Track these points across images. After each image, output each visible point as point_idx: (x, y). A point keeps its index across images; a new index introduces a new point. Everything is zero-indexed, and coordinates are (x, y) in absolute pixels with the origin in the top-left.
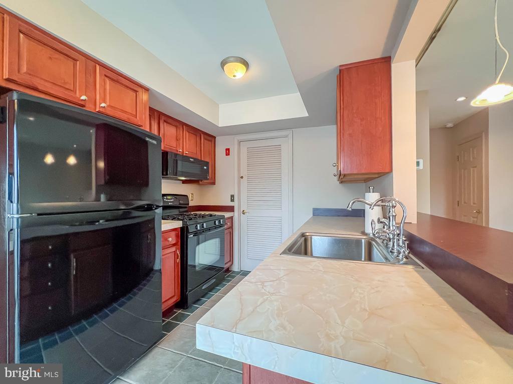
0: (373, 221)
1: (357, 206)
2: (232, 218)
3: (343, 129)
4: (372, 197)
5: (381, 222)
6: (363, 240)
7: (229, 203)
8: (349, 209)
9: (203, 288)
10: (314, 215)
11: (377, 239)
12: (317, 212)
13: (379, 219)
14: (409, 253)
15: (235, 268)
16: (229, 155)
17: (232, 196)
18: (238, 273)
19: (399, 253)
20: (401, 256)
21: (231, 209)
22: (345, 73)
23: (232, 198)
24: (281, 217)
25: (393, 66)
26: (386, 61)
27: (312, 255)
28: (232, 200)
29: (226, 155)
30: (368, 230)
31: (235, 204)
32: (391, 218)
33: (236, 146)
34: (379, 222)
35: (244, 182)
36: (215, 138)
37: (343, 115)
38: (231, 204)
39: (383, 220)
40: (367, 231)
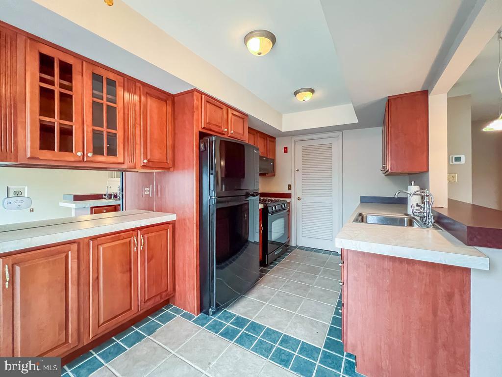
0: (413, 205)
1: (402, 195)
2: (289, 203)
3: (391, 141)
4: (413, 188)
5: (419, 206)
6: (406, 219)
7: (286, 191)
8: (396, 197)
9: (276, 253)
10: (362, 202)
11: (416, 217)
12: (365, 200)
13: (417, 204)
14: (434, 222)
15: (293, 244)
16: (287, 152)
17: (290, 186)
18: (295, 247)
19: (429, 223)
20: (430, 224)
21: (289, 196)
22: (392, 102)
23: (290, 187)
24: (331, 203)
25: (430, 97)
26: (425, 94)
27: (367, 222)
28: (290, 189)
29: (285, 152)
30: (410, 212)
31: (292, 192)
32: (426, 203)
33: (293, 145)
34: (417, 205)
35: (300, 174)
36: (275, 138)
37: (391, 132)
38: (289, 192)
39: (421, 204)
40: (408, 213)
